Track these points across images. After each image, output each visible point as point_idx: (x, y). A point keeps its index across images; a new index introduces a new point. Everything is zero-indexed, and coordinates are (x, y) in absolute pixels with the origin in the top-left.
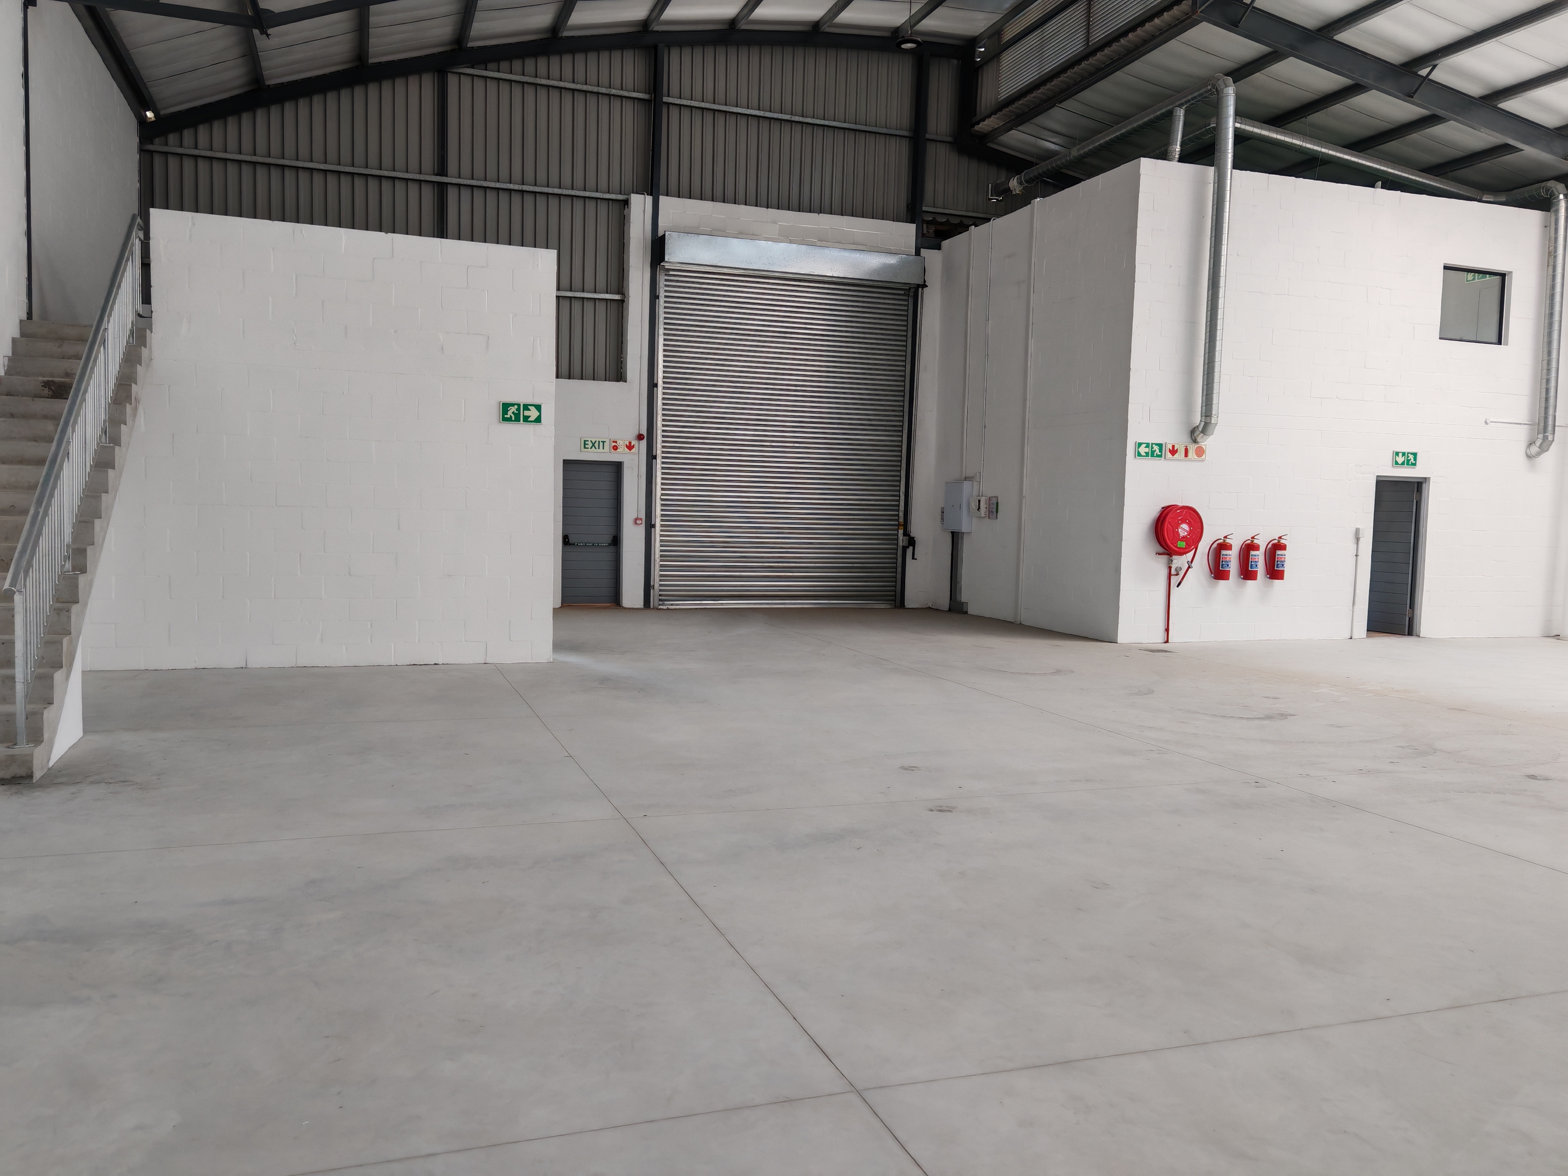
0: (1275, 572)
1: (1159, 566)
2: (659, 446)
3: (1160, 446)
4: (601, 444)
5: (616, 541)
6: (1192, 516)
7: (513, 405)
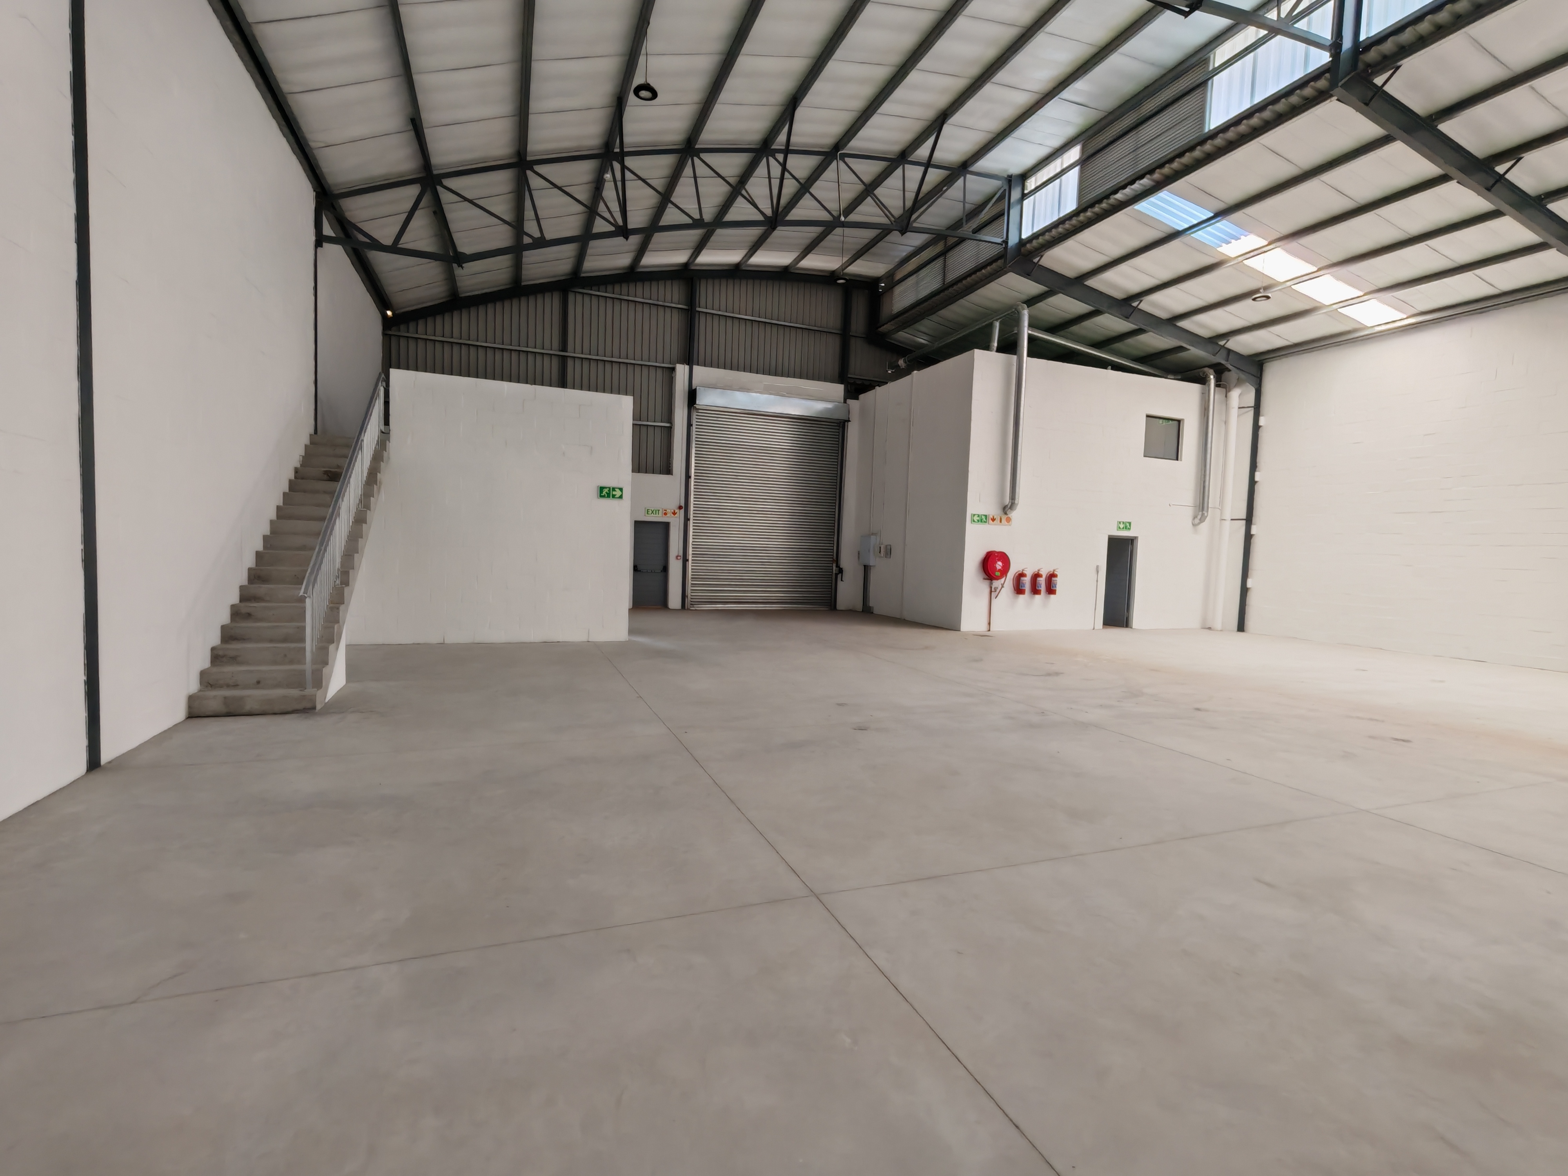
0: (1051, 590)
1: (984, 586)
2: (692, 512)
3: (986, 516)
4: (657, 511)
5: (665, 569)
6: (1004, 557)
7: (606, 488)
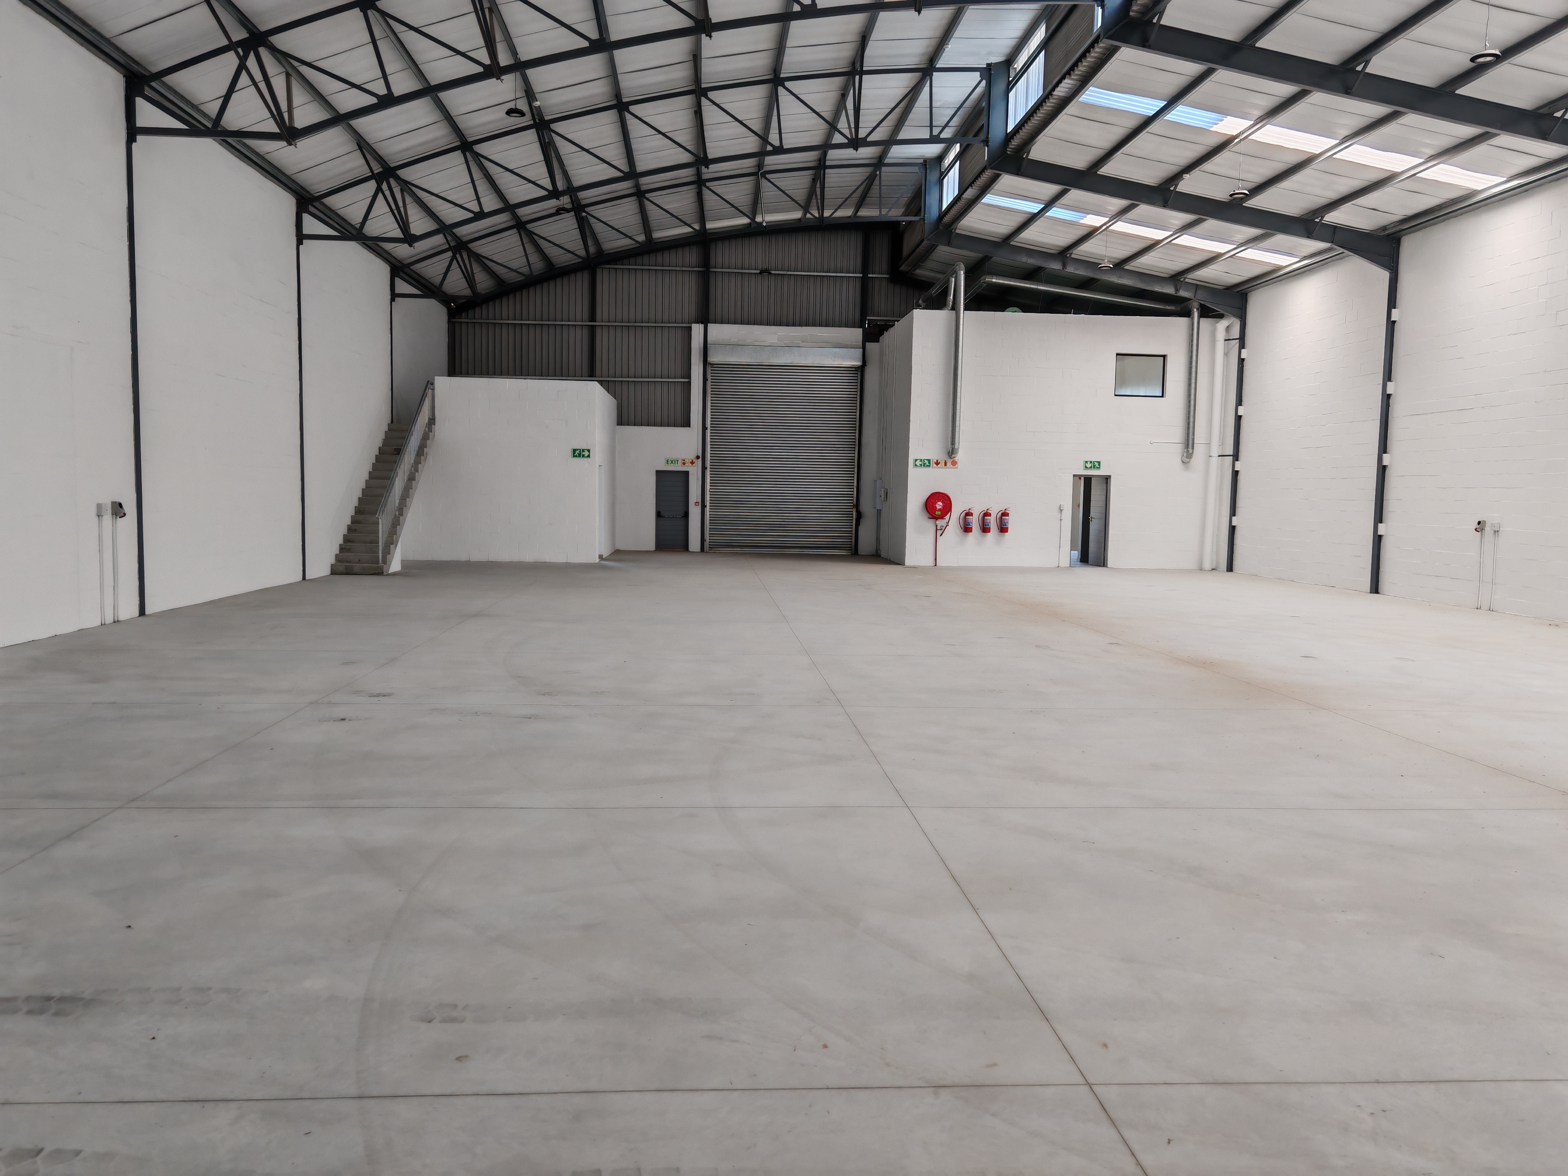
0: (1003, 529)
1: (931, 525)
2: (708, 462)
3: (929, 461)
4: (676, 461)
5: (686, 515)
6: (945, 499)
7: (578, 450)
